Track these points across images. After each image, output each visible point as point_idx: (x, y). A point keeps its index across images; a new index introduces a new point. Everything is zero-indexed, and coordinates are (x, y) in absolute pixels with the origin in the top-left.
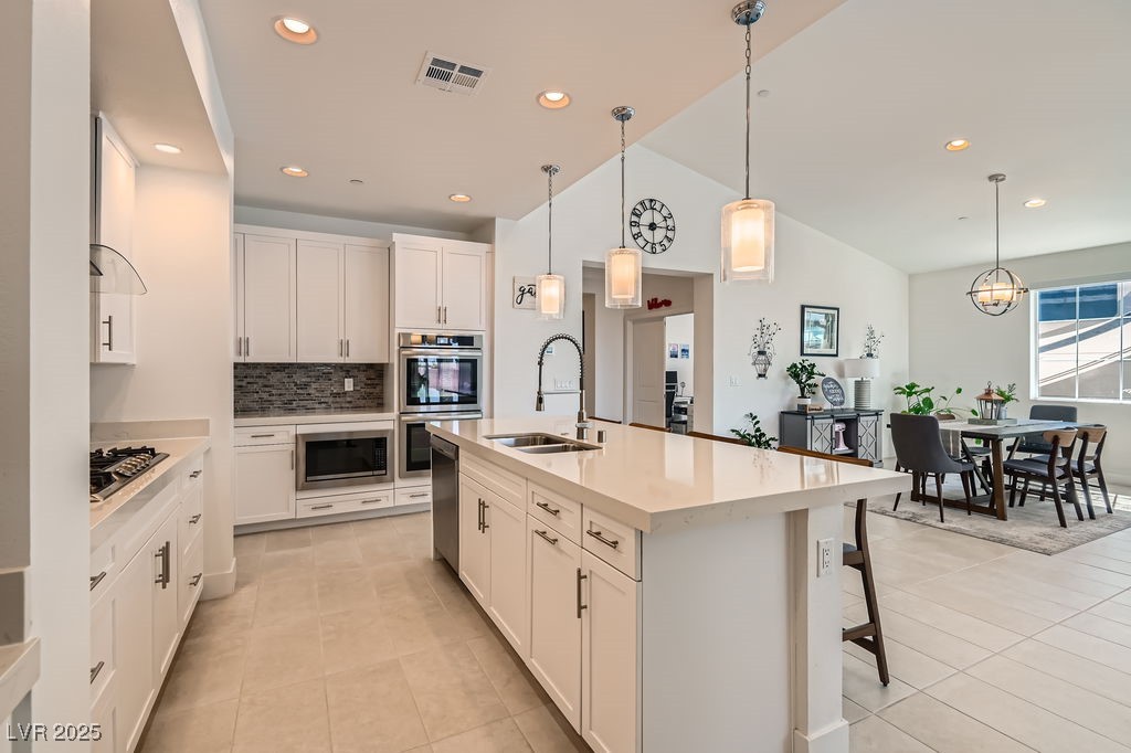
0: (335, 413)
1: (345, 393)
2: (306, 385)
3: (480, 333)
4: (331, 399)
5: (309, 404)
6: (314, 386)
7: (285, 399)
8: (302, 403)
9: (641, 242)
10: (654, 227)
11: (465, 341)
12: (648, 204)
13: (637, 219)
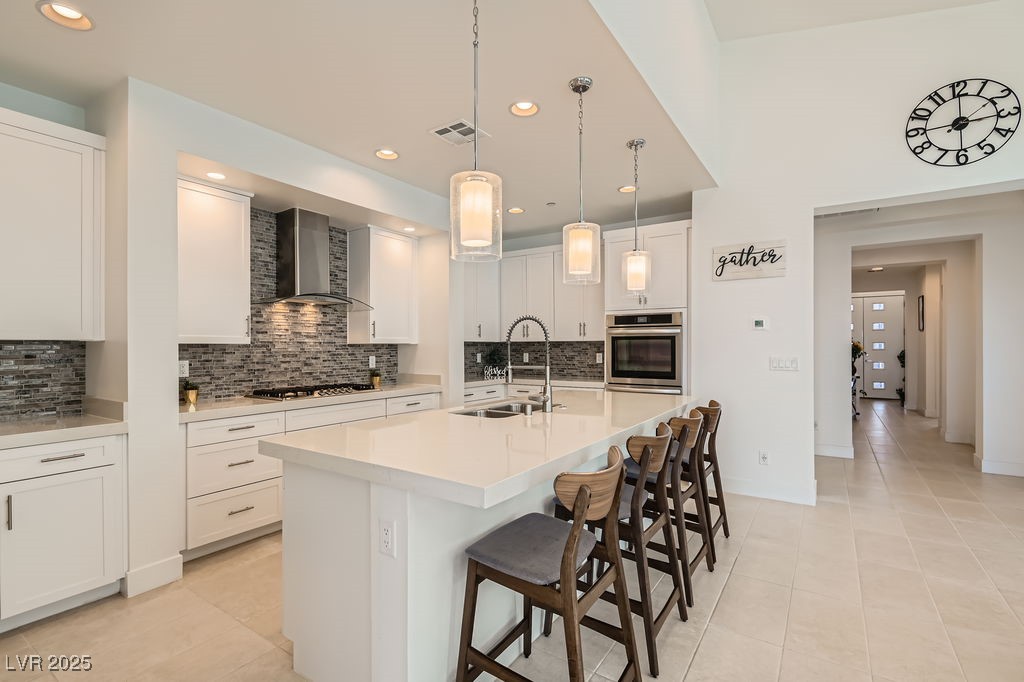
0: (591, 380)
1: (597, 365)
2: (572, 358)
3: (680, 310)
4: (587, 370)
5: (574, 372)
6: (577, 358)
7: (561, 367)
8: (571, 371)
9: (931, 154)
10: (960, 124)
11: (665, 319)
12: (946, 93)
13: (920, 124)
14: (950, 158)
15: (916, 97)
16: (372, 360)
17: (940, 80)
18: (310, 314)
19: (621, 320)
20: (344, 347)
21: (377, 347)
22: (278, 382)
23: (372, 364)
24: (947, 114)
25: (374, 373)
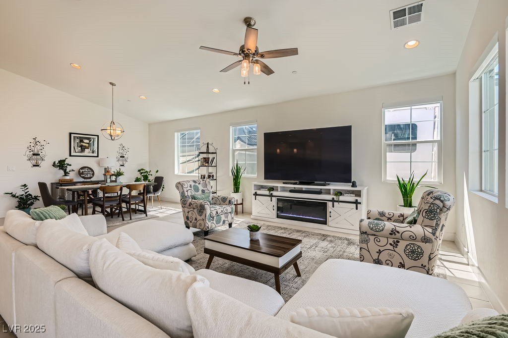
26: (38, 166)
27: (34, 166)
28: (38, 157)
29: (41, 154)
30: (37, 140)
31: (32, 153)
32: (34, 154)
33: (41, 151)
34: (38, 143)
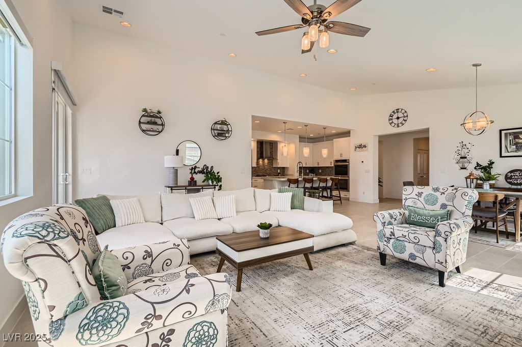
3: (349, 159)
9: (393, 124)
10: (398, 118)
11: (345, 161)
12: (396, 111)
13: (391, 118)
14: (396, 126)
15: (390, 112)
16: (279, 170)
17: (394, 109)
18: (266, 161)
19: (337, 161)
20: (273, 168)
21: (280, 168)
22: (260, 174)
23: (279, 172)
24: (395, 116)
25: (279, 173)
26: (465, 168)
27: (462, 168)
28: (466, 160)
29: (468, 157)
30: (464, 144)
31: (460, 156)
32: (461, 158)
33: (468, 154)
34: (464, 147)
